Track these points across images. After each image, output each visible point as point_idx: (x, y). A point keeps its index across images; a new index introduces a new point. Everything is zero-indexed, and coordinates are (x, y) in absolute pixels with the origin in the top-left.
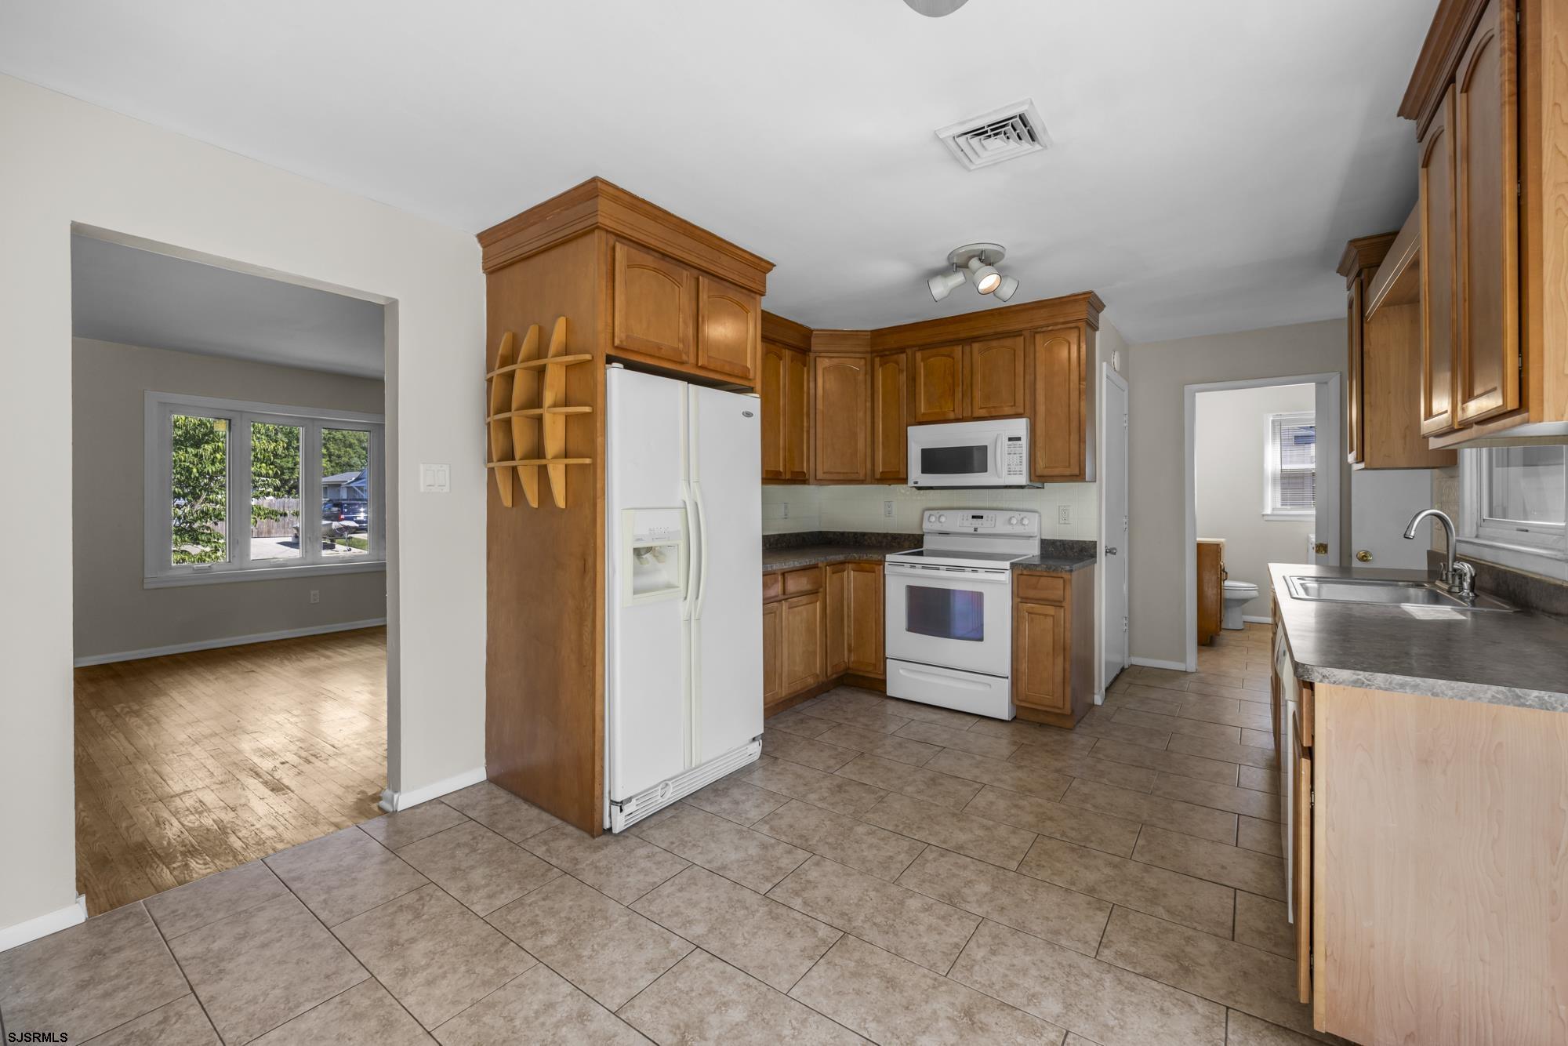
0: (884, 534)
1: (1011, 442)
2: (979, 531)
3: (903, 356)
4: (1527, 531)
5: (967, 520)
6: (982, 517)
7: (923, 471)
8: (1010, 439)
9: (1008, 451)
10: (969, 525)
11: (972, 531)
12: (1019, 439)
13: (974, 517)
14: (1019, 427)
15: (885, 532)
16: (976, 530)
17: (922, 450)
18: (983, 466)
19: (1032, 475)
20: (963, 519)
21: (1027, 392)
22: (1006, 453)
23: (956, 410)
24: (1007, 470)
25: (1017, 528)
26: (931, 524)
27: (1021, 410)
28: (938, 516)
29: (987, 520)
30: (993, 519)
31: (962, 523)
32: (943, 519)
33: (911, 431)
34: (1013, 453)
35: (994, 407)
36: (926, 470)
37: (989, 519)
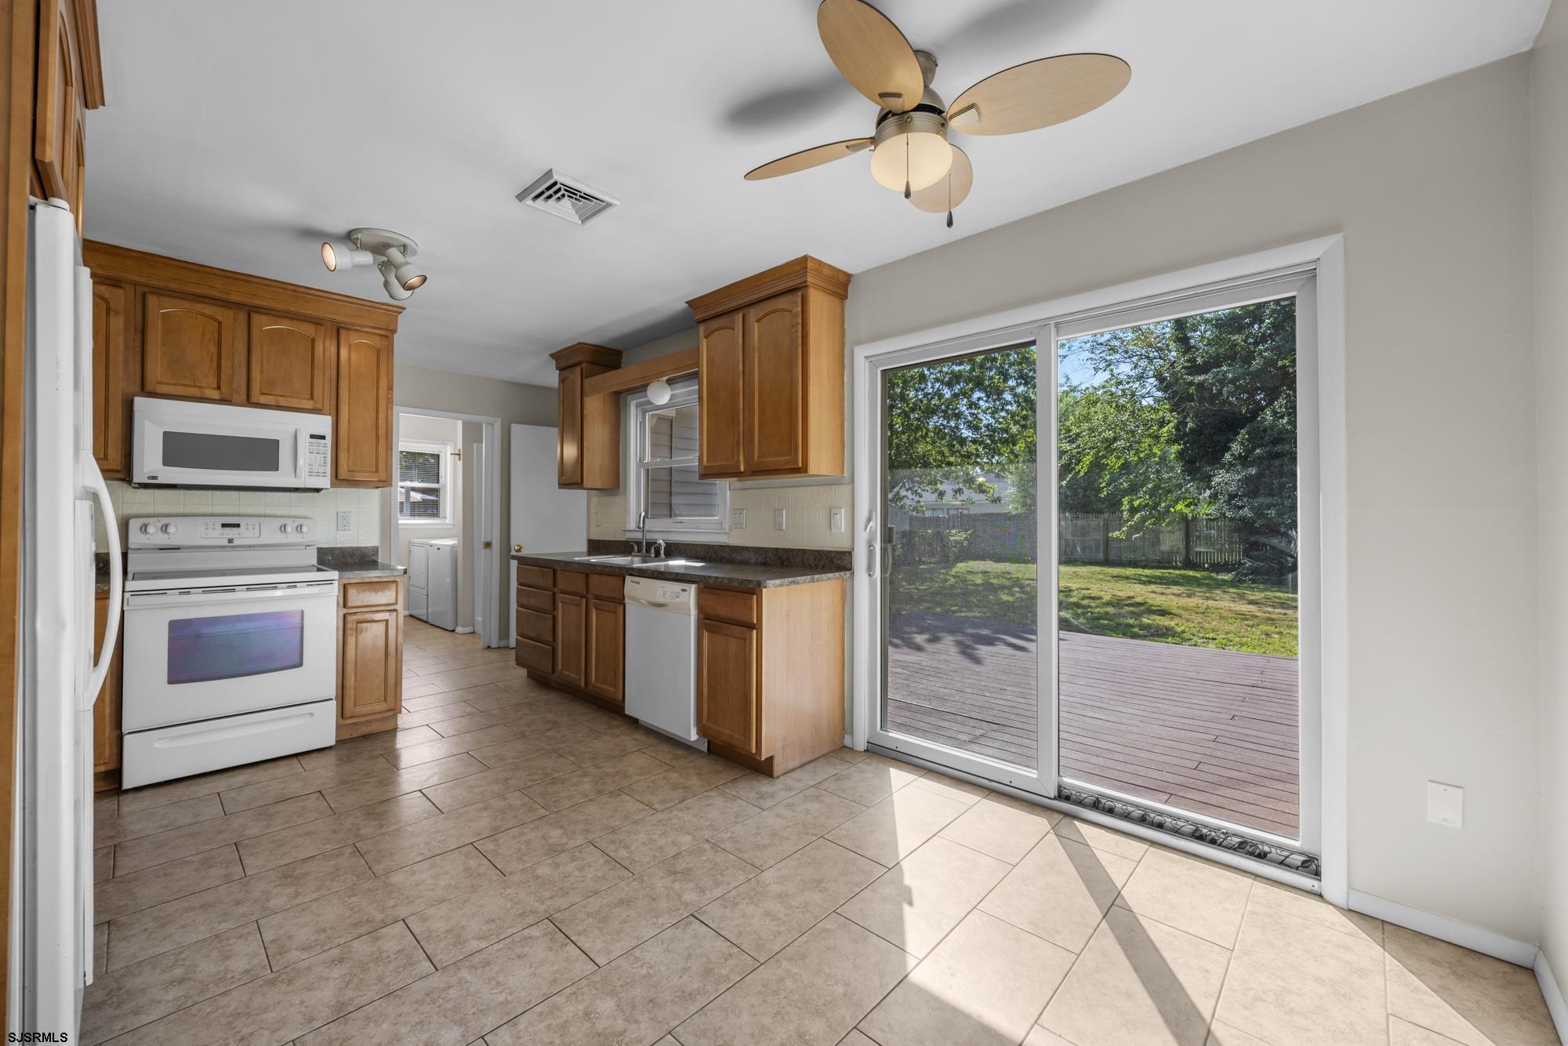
1: (314, 440)
2: (236, 543)
5: (214, 529)
6: (238, 526)
7: (166, 463)
8: (312, 436)
9: (309, 449)
10: (219, 536)
11: (225, 543)
12: (323, 438)
13: (224, 525)
14: (323, 424)
16: (230, 541)
17: (165, 434)
18: (273, 465)
19: (334, 477)
20: (207, 529)
21: (327, 387)
22: (307, 451)
23: (222, 389)
24: (307, 471)
25: (292, 537)
26: (148, 536)
27: (319, 406)
28: (159, 525)
29: (247, 529)
30: (257, 527)
31: (207, 534)
32: (171, 529)
33: (140, 402)
34: (315, 451)
35: (282, 396)
36: (168, 461)
37: (251, 527)
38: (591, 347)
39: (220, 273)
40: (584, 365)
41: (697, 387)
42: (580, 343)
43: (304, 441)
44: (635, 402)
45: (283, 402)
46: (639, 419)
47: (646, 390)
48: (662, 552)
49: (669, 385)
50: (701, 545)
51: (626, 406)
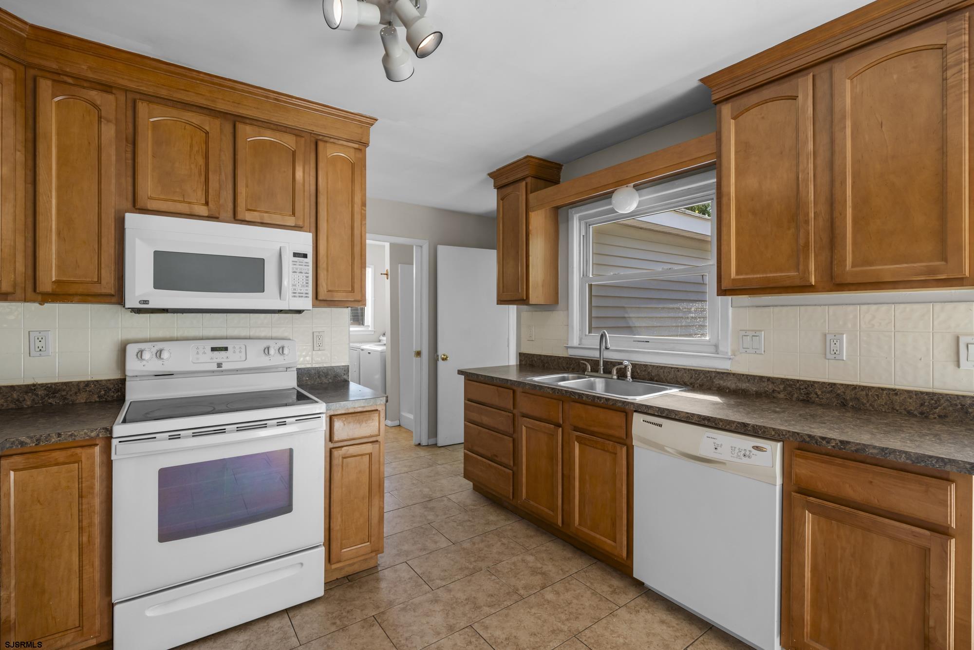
0: (27, 386)
1: (296, 259)
2: (225, 367)
3: (111, 98)
4: (648, 342)
5: (204, 353)
6: (226, 349)
7: (156, 286)
8: (295, 255)
9: (293, 268)
10: (207, 360)
11: (214, 367)
12: (305, 256)
13: (214, 349)
14: (303, 241)
15: (29, 382)
16: (219, 365)
17: (156, 253)
18: (259, 286)
19: (314, 299)
20: (198, 353)
21: (307, 204)
22: (291, 270)
23: (210, 203)
24: (291, 292)
25: (275, 359)
26: (144, 363)
27: (300, 223)
28: (154, 350)
29: (234, 352)
30: (243, 350)
31: (198, 359)
32: (165, 355)
33: (132, 219)
34: (298, 271)
35: (267, 212)
36: (159, 284)
37: (237, 351)
38: (537, 161)
39: (207, 78)
40: (529, 180)
41: (715, 180)
42: (527, 157)
43: (288, 259)
44: (578, 215)
45: (267, 218)
46: (583, 233)
47: (611, 197)
48: (629, 374)
49: (637, 190)
50: (684, 369)
51: (567, 220)
